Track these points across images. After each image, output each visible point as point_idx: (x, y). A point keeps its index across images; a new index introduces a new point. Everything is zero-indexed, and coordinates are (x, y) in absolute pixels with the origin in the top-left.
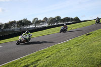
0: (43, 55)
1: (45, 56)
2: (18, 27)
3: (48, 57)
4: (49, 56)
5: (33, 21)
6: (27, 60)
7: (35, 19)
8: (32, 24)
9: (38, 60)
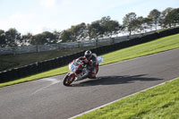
0: (154, 102)
1: (158, 103)
2: (91, 37)
3: (166, 106)
4: (170, 104)
5: (125, 22)
6: (118, 111)
7: (128, 16)
8: (122, 28)
9: (143, 113)
